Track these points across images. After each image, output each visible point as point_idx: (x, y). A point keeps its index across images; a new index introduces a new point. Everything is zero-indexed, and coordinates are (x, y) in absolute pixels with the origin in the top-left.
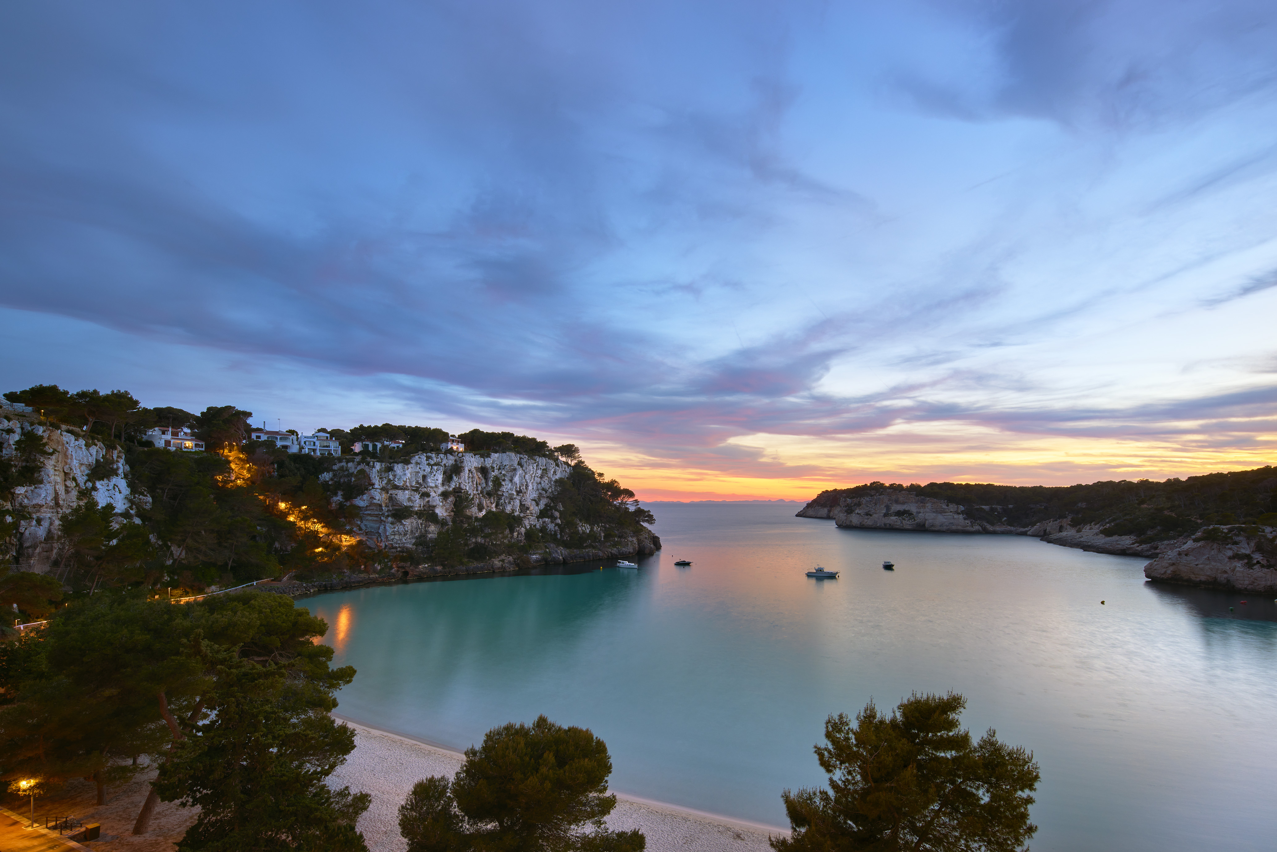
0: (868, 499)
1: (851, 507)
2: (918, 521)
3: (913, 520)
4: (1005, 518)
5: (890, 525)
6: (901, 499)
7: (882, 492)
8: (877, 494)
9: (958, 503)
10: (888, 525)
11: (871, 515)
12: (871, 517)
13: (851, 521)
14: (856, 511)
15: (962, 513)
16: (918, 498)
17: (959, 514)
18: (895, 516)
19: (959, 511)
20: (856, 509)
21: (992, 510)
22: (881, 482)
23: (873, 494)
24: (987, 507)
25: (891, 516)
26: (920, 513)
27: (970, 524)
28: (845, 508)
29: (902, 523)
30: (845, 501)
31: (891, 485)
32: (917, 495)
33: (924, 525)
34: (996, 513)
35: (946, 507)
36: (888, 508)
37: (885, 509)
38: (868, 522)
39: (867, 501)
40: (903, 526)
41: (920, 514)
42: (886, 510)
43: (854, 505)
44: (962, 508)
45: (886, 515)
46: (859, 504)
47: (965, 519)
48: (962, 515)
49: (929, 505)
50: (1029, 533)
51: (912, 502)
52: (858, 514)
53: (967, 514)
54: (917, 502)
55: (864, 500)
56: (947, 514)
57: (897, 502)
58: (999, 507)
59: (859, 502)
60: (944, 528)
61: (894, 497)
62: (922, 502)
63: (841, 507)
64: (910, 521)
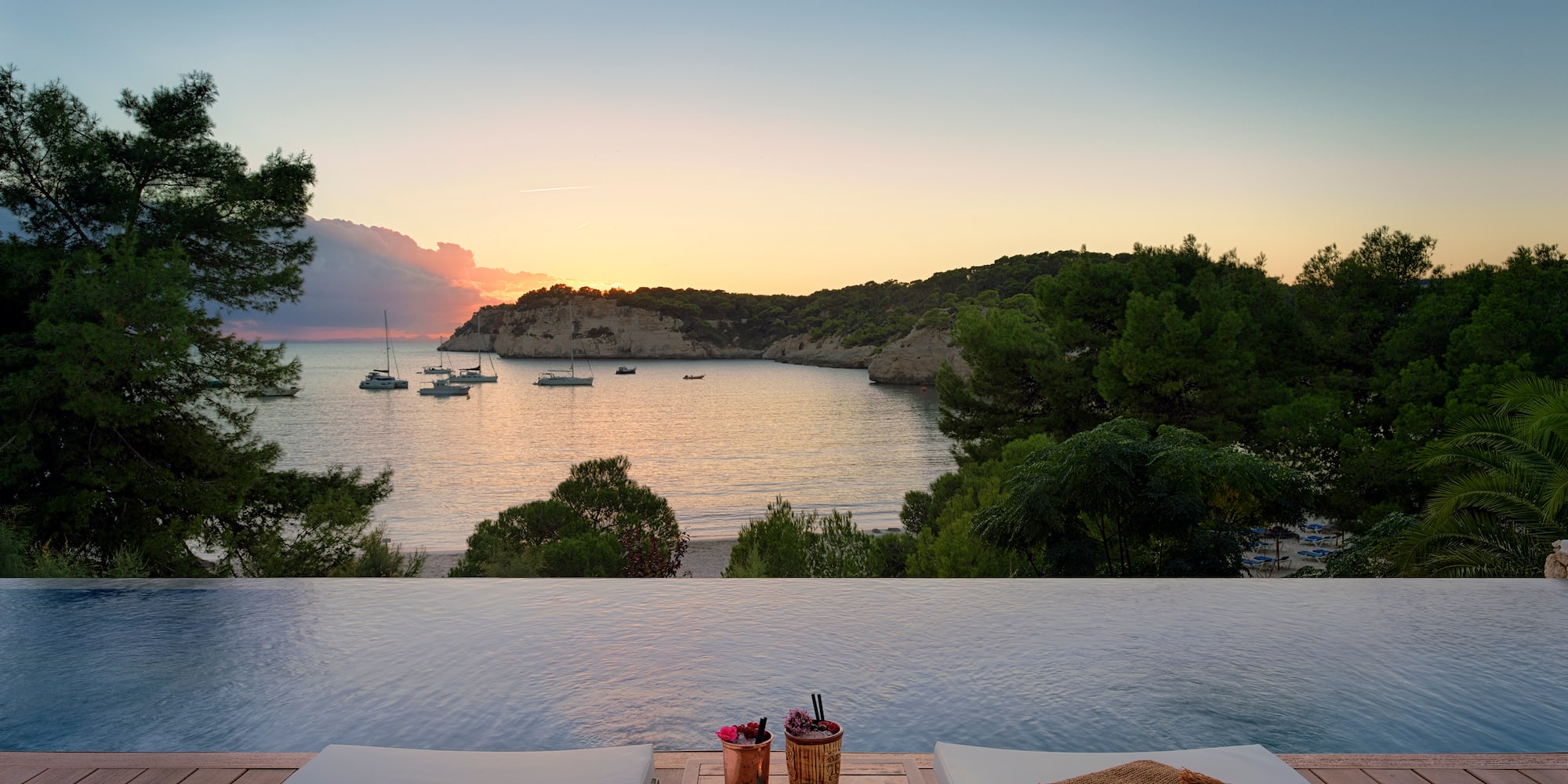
0: (547, 311)
1: (521, 324)
2: (621, 344)
3: (613, 343)
4: (737, 338)
5: (580, 351)
6: (596, 311)
7: (568, 300)
8: (561, 303)
9: (675, 316)
10: (577, 352)
11: (551, 337)
12: (552, 340)
13: (521, 348)
14: (530, 331)
15: (681, 330)
16: (620, 308)
17: (677, 331)
18: (588, 337)
19: (677, 327)
20: (528, 327)
21: (722, 326)
22: (568, 286)
23: (554, 303)
24: (715, 321)
25: (582, 337)
26: (623, 331)
27: (691, 346)
28: (511, 327)
29: (597, 347)
30: (511, 316)
31: (582, 289)
32: (618, 305)
33: (629, 350)
34: (726, 331)
35: (659, 321)
36: (577, 324)
37: (573, 327)
38: (549, 347)
39: (545, 315)
40: (599, 353)
41: (624, 334)
42: (575, 328)
43: (526, 322)
44: (680, 323)
45: (575, 336)
46: (533, 321)
47: (684, 339)
48: (680, 333)
49: (635, 318)
50: (764, 356)
51: (612, 315)
52: (531, 335)
53: (687, 331)
54: (618, 315)
55: (541, 313)
56: (660, 332)
57: (590, 314)
58: (729, 323)
59: (533, 316)
60: (658, 353)
61: (586, 308)
62: (626, 315)
63: (505, 325)
64: (610, 344)
